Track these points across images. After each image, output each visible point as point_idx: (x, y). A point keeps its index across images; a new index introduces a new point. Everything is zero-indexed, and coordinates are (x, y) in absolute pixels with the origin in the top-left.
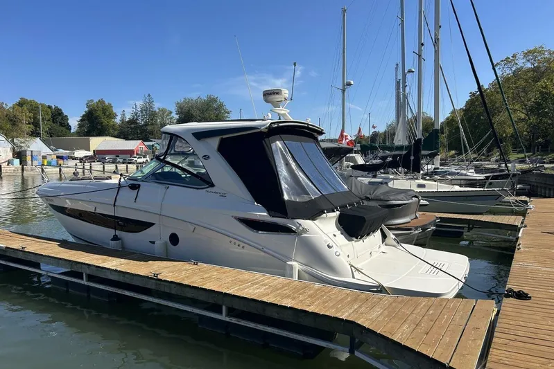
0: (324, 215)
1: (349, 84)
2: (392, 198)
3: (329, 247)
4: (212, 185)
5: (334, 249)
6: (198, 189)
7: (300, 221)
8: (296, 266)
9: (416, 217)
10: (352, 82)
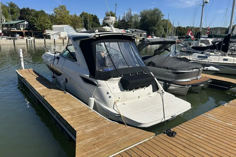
0: (111, 79)
1: (206, 2)
2: (179, 69)
3: (108, 93)
4: (76, 61)
5: (109, 95)
6: (73, 61)
7: (99, 81)
8: (92, 100)
9: (197, 79)
10: (208, 1)
